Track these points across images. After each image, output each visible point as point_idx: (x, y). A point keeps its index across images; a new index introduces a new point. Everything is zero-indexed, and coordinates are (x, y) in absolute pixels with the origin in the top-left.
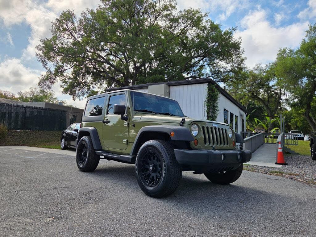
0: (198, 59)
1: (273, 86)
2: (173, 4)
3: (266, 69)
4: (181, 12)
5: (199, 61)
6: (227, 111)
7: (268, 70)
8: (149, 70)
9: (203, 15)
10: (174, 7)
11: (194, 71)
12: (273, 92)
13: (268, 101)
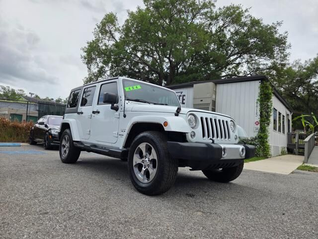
0: (236, 56)
1: (313, 84)
2: (212, 2)
3: (306, 65)
4: (220, 9)
5: (236, 59)
6: (276, 110)
7: (308, 67)
8: (183, 69)
9: (244, 11)
10: (213, 5)
11: (229, 69)
12: (313, 91)
13: (309, 100)
